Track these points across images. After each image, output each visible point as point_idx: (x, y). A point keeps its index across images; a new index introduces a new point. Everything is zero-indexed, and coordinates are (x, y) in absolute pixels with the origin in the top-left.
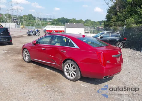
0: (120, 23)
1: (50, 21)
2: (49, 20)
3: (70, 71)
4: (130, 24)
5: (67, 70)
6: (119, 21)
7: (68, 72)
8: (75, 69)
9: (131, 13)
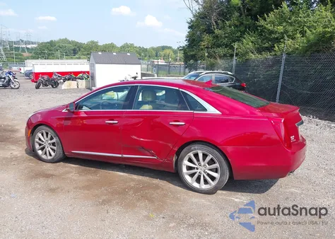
0: (221, 51)
1: (28, 48)
2: (24, 46)
3: (199, 171)
4: (247, 53)
5: (189, 168)
6: (219, 46)
7: (192, 175)
8: (217, 165)
9: (242, 28)
